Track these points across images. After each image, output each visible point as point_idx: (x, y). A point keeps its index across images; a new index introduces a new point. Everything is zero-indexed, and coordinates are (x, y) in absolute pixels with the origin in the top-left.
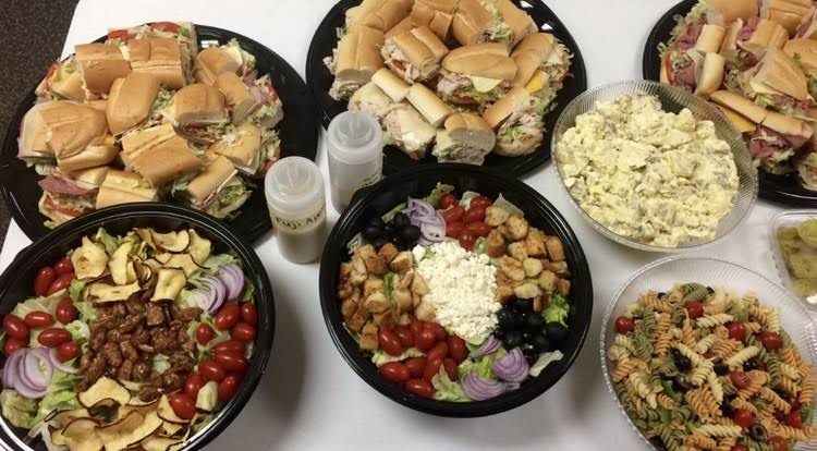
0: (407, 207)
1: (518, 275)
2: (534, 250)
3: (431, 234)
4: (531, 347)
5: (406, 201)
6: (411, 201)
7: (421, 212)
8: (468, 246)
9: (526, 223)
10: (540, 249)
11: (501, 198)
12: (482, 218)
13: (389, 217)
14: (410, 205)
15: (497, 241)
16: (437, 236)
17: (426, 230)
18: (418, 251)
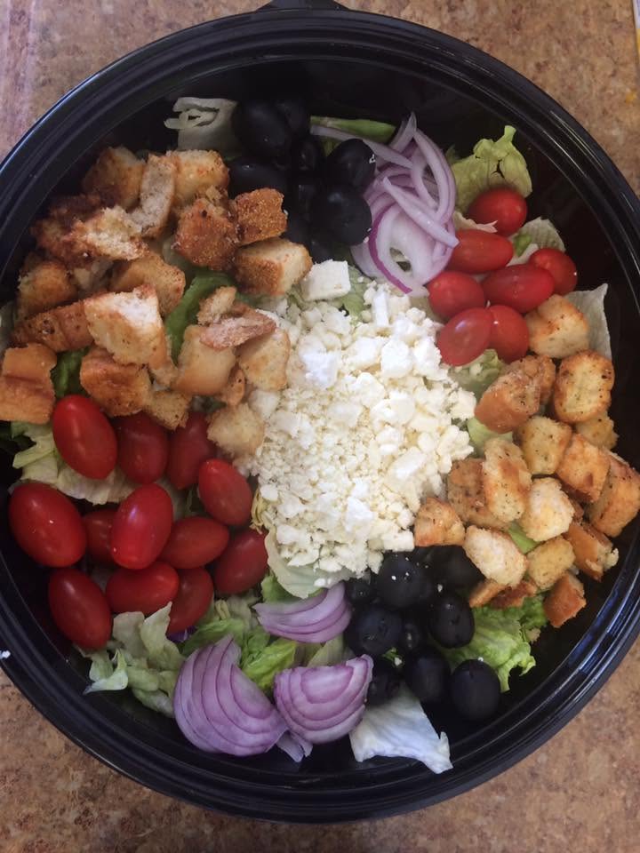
0: (388, 141)
1: (504, 506)
2: (577, 474)
3: (395, 252)
4: (398, 662)
5: (397, 122)
6: (410, 130)
7: (419, 182)
8: (452, 351)
9: (607, 397)
10: (590, 479)
11: (597, 297)
12: (528, 310)
13: (330, 129)
14: (402, 141)
15: (523, 397)
16: (405, 266)
17: (390, 232)
18: (333, 276)
